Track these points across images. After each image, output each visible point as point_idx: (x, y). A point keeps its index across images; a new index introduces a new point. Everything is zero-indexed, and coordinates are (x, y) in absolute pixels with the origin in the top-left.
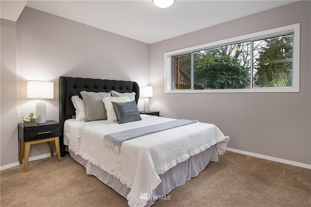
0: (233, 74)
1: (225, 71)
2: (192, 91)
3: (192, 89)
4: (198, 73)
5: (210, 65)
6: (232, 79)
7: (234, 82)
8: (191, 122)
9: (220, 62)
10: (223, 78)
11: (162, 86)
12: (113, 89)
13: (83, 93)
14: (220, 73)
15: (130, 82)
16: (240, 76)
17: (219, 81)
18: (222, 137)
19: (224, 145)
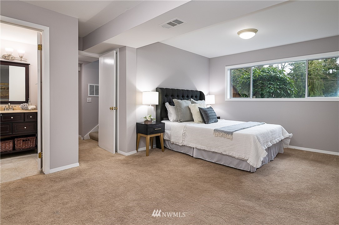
0: (281, 84)
1: (273, 81)
2: (251, 99)
3: (251, 97)
4: (246, 83)
5: (259, 75)
6: (280, 88)
7: (282, 91)
8: (259, 123)
9: (268, 72)
10: (272, 87)
11: (223, 94)
12: (192, 97)
13: (175, 100)
14: (268, 83)
15: (197, 91)
16: (287, 86)
17: (268, 90)
18: (287, 135)
19: (288, 140)
